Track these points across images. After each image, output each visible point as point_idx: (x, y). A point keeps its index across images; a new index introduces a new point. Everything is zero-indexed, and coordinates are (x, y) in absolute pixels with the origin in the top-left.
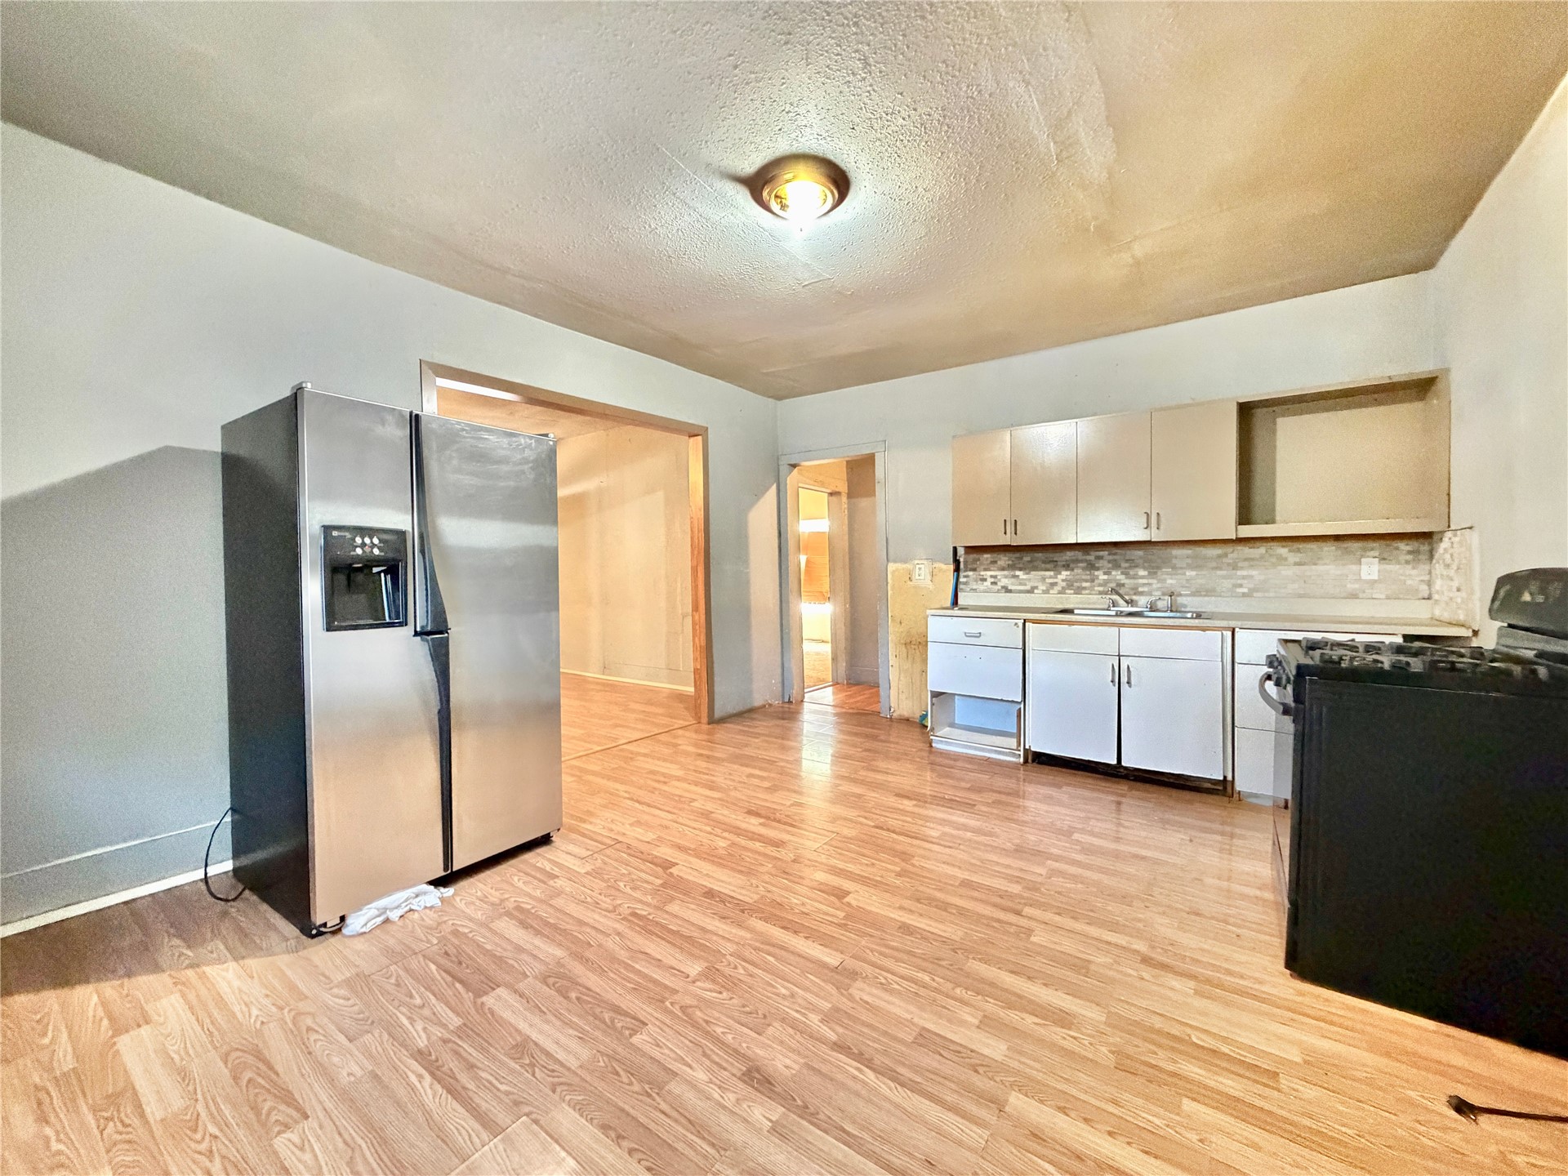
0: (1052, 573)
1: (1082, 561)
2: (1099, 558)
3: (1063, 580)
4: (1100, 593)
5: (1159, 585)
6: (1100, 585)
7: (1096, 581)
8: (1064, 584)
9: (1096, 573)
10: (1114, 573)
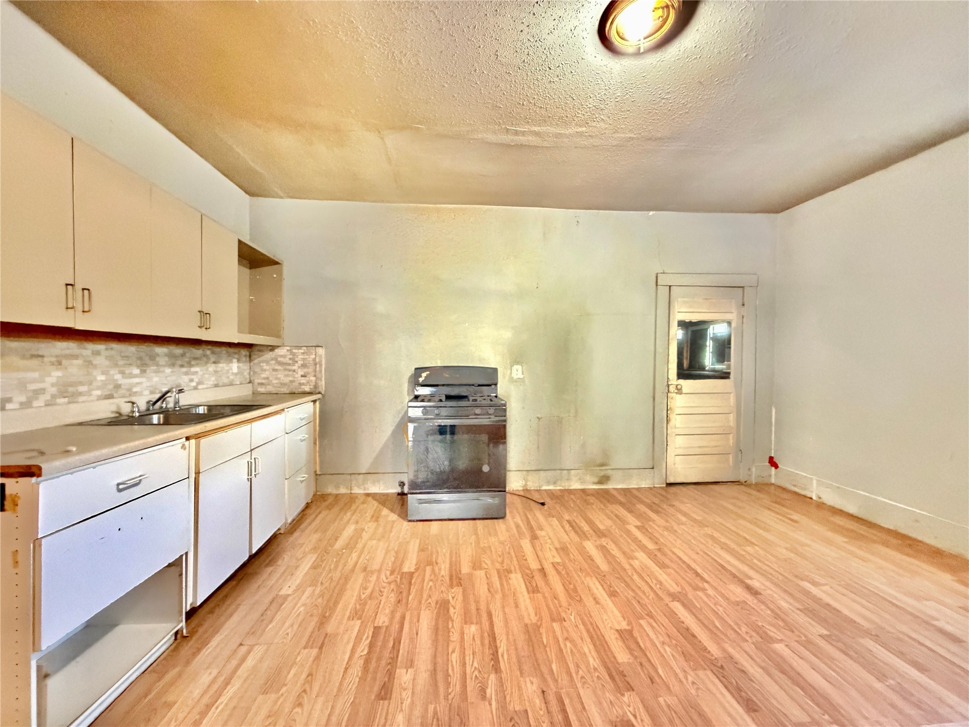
0: (36, 375)
1: (76, 357)
2: (98, 353)
3: (53, 385)
4: (100, 398)
5: (148, 384)
6: (98, 388)
7: (95, 384)
8: (54, 390)
9: (95, 373)
10: (112, 372)
